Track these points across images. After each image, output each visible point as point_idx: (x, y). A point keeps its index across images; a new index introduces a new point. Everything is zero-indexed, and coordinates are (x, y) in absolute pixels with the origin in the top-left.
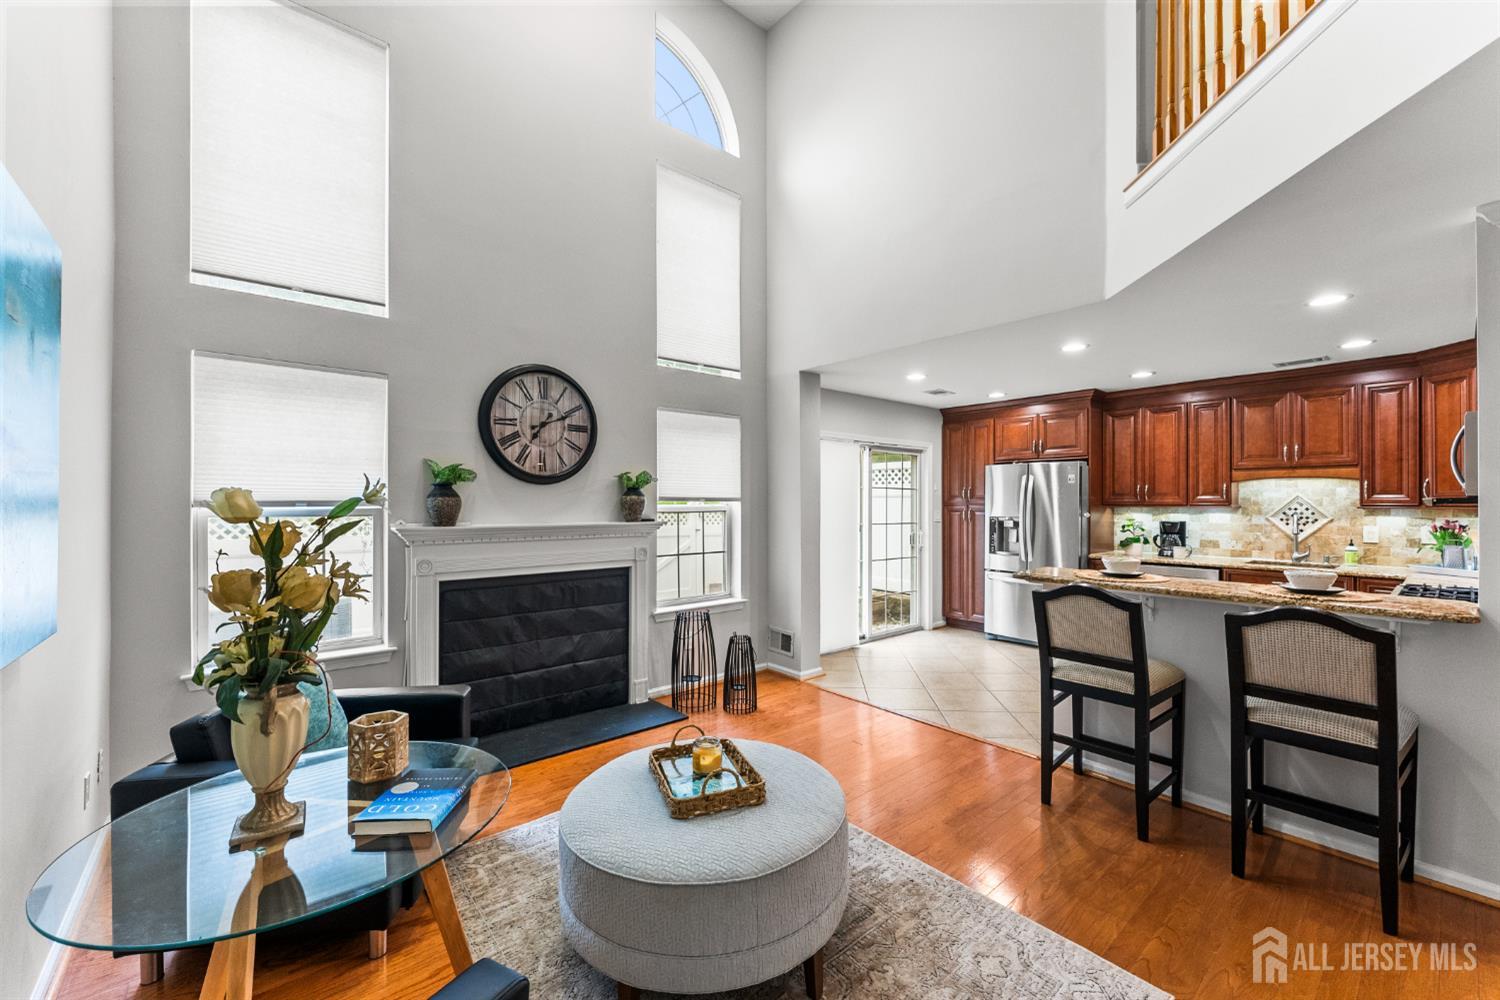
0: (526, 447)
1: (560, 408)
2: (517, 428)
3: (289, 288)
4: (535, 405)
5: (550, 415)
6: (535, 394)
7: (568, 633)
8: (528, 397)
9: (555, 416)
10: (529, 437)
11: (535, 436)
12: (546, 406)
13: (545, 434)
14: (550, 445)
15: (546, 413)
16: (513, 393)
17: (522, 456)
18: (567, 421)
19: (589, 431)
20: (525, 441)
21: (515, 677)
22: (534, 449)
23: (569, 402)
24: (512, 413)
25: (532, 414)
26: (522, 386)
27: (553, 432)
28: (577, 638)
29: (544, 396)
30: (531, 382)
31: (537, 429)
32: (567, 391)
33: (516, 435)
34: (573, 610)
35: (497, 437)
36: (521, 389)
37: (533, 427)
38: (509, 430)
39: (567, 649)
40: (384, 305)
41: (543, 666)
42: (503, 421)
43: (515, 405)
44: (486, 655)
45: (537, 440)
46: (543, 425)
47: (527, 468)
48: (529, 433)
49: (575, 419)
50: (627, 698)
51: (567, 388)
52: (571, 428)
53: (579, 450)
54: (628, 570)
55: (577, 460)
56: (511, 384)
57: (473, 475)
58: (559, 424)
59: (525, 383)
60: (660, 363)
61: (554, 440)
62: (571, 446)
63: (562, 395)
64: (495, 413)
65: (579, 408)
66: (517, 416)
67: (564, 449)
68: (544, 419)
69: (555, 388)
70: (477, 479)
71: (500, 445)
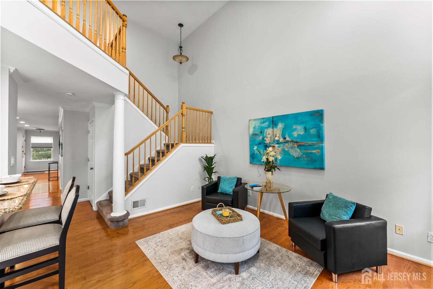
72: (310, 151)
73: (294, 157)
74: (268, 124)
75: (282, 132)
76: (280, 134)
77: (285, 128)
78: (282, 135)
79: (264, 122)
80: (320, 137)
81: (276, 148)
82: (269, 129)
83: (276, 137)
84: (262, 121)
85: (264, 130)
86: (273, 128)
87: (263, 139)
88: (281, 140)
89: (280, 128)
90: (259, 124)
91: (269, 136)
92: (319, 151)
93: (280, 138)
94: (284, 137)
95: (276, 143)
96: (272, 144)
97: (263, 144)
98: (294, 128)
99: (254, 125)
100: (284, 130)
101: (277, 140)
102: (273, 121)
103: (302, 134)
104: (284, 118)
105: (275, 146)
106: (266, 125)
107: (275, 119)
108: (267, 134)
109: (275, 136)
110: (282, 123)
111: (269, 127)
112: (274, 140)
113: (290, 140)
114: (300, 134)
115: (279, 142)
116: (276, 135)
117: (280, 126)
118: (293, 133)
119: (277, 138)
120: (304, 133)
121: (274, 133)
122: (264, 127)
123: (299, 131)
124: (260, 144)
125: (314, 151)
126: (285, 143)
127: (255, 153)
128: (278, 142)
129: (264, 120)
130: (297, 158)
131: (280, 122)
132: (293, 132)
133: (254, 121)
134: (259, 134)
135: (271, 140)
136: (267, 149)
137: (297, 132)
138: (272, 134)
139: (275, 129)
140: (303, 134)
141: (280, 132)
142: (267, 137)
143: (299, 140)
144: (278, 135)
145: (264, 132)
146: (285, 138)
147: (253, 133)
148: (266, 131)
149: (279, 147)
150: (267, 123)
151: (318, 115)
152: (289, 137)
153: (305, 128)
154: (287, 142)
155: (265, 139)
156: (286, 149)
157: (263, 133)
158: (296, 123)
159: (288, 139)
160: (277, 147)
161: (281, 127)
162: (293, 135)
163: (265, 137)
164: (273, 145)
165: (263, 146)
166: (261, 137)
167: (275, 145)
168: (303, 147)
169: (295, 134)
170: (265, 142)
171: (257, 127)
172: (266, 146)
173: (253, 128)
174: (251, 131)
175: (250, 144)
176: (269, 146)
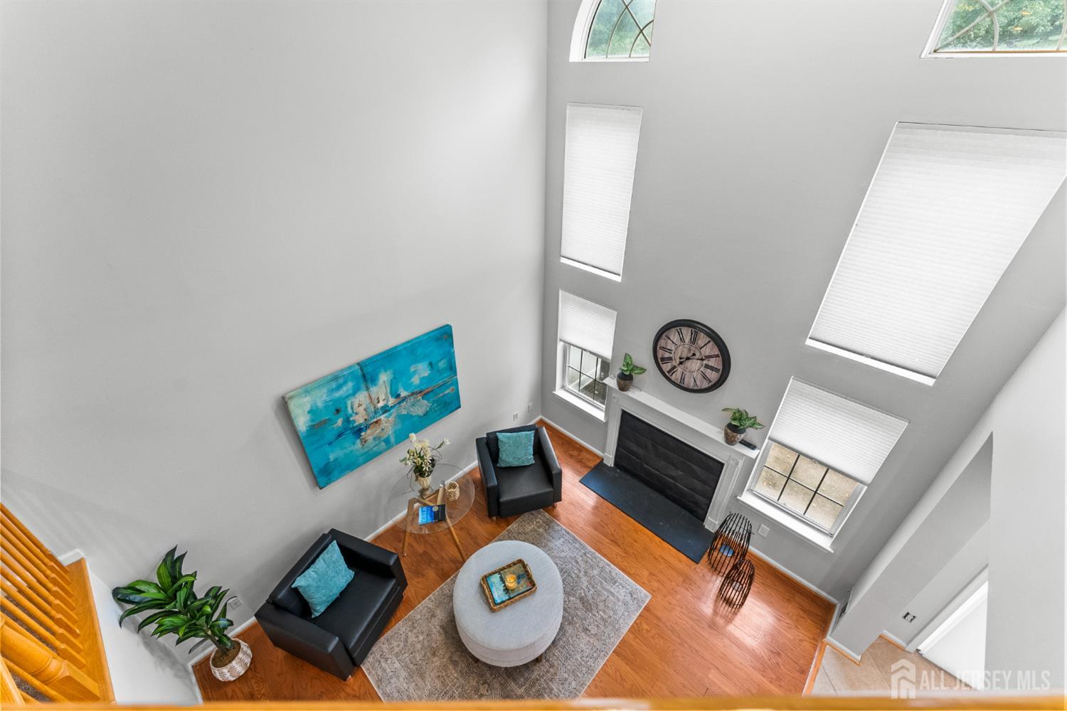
0: (675, 367)
1: (703, 353)
2: (671, 355)
3: (587, 264)
4: (686, 346)
5: (694, 354)
6: (687, 340)
7: (677, 468)
8: (682, 340)
9: (697, 357)
10: (678, 363)
11: (681, 363)
12: (693, 348)
13: (688, 364)
14: (689, 371)
15: (692, 352)
16: (674, 336)
17: (671, 371)
18: (705, 362)
19: (720, 373)
20: (674, 363)
21: (645, 466)
22: (679, 370)
23: (711, 349)
24: (670, 346)
25: (683, 351)
26: (680, 333)
27: (694, 365)
28: (680, 473)
29: (693, 341)
30: (687, 332)
31: (682, 360)
32: (711, 344)
33: (670, 359)
34: (681, 459)
35: (660, 356)
37: (680, 358)
38: (667, 355)
39: (674, 474)
40: (619, 275)
41: (657, 470)
42: (663, 348)
43: (673, 342)
44: (635, 448)
45: (682, 366)
46: (688, 359)
47: (673, 378)
48: (678, 361)
49: (712, 362)
50: (703, 521)
51: (710, 341)
52: (707, 366)
53: (710, 382)
54: (722, 465)
55: (707, 386)
56: (674, 330)
57: (643, 370)
58: (699, 361)
59: (683, 331)
60: (809, 342)
61: (693, 370)
62: (704, 377)
63: (706, 344)
64: (662, 343)
65: (717, 356)
66: (673, 349)
67: (699, 378)
68: (689, 355)
69: (702, 339)
70: (646, 372)
71: (662, 361)
72: (441, 395)
73: (420, 417)
74: (353, 386)
75: (391, 387)
76: (386, 394)
77: (395, 378)
78: (391, 394)
79: (339, 387)
80: (452, 368)
81: (384, 422)
82: (357, 396)
83: (379, 402)
84: (334, 385)
85: (346, 403)
86: (367, 389)
87: (347, 420)
88: (391, 401)
89: (384, 382)
90: (327, 396)
91: (361, 409)
92: (454, 387)
93: (388, 401)
94: (395, 395)
95: (381, 412)
96: (374, 417)
97: (349, 432)
98: (412, 370)
99: (309, 406)
100: (393, 383)
101: (382, 408)
102: (364, 376)
103: (426, 375)
104: (388, 358)
105: (380, 420)
106: (347, 391)
107: (369, 369)
108: (356, 406)
109: (376, 401)
110: (386, 371)
111: (356, 391)
112: (375, 411)
113: (409, 394)
114: (424, 377)
115: (387, 408)
116: (378, 398)
117: (384, 377)
118: (413, 380)
119: (381, 404)
120: (429, 372)
121: (373, 398)
122: (344, 396)
123: (421, 372)
124: (340, 435)
125: (446, 392)
126: (399, 403)
127: (331, 460)
128: (385, 410)
129: (336, 379)
130: (425, 415)
131: (382, 371)
132: (411, 378)
133: (306, 396)
134: (334, 417)
135: (368, 414)
136: (363, 434)
137: (419, 375)
138: (368, 401)
139: (374, 390)
140: (429, 375)
141: (386, 389)
142: (356, 414)
143: (423, 387)
144: (382, 397)
145: (346, 407)
146: (398, 396)
147: (310, 424)
148: (352, 402)
149: (387, 417)
150: (350, 385)
151: (444, 336)
152: (405, 389)
153: (431, 364)
154: (405, 399)
155: (351, 419)
156: (404, 412)
157: (343, 409)
158: (416, 361)
159: (404, 394)
160: (386, 419)
161: (386, 379)
162: (412, 383)
163: (351, 416)
164: (375, 420)
165: (351, 434)
166: (340, 422)
167: (379, 418)
168: (431, 394)
169: (416, 380)
170: (355, 425)
171: (320, 404)
172: (358, 431)
173: (309, 412)
174: (302, 423)
175: (307, 450)
176: (367, 427)
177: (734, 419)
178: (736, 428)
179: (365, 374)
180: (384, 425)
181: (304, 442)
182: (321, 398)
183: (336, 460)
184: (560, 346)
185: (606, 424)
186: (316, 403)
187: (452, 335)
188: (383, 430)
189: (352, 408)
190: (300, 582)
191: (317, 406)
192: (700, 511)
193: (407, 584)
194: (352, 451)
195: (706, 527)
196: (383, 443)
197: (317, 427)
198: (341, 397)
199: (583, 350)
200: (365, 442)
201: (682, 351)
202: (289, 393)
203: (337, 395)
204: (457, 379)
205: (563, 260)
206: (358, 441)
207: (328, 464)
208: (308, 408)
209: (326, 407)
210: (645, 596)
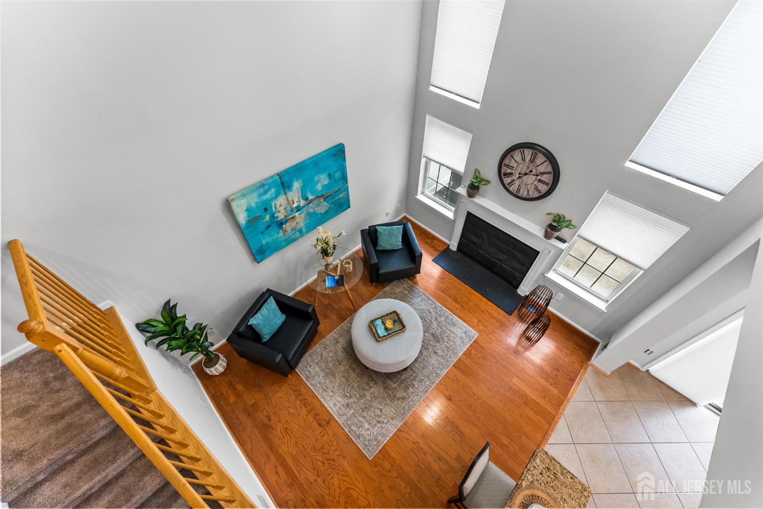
0: (514, 180)
1: (538, 170)
2: (513, 171)
3: (452, 93)
4: (525, 164)
5: (531, 171)
6: (528, 159)
7: (504, 254)
8: (523, 159)
9: (533, 173)
10: (517, 177)
11: (519, 178)
12: (531, 166)
13: (525, 178)
14: (525, 184)
15: (530, 169)
16: (517, 156)
17: (511, 183)
18: (539, 177)
19: (550, 186)
20: (514, 177)
21: (480, 251)
22: (517, 183)
23: (546, 167)
24: (513, 164)
26: (523, 154)
27: (530, 179)
28: (505, 257)
29: (533, 160)
30: (528, 153)
31: (521, 175)
32: (546, 163)
33: (511, 174)
34: (508, 248)
35: (503, 171)
36: (522, 154)
37: (519, 174)
38: (509, 171)
39: (501, 257)
40: (478, 103)
41: (490, 255)
42: (507, 166)
43: (516, 161)
44: (474, 238)
45: (520, 180)
46: (526, 174)
47: (511, 189)
48: (517, 175)
49: (545, 178)
50: (517, 288)
51: (546, 161)
52: (540, 181)
53: (540, 192)
54: (538, 253)
55: (537, 196)
56: (518, 151)
57: (488, 182)
58: (534, 177)
59: (525, 152)
60: (628, 164)
61: (528, 183)
62: (536, 189)
63: (543, 163)
64: (506, 161)
65: (550, 173)
66: (515, 166)
67: (532, 189)
68: (527, 172)
69: (541, 158)
70: (490, 184)
71: (504, 175)
72: (337, 198)
73: (322, 214)
74: (275, 191)
75: (302, 192)
76: (298, 197)
77: (304, 185)
78: (302, 197)
79: (266, 192)
80: (344, 178)
81: (298, 218)
82: (278, 198)
83: (293, 203)
84: (262, 191)
85: (271, 204)
86: (285, 193)
87: (273, 217)
88: (302, 203)
89: (297, 188)
90: (258, 199)
91: (282, 208)
92: (346, 192)
93: (300, 202)
94: (305, 198)
95: (295, 211)
96: (291, 214)
97: (274, 224)
98: (316, 180)
99: (246, 205)
100: (303, 189)
101: (296, 207)
102: (282, 184)
103: (326, 183)
104: (298, 170)
106: (271, 195)
107: (286, 179)
108: (278, 206)
109: (292, 203)
110: (297, 180)
111: (277, 195)
112: (291, 210)
113: (315, 197)
114: (325, 185)
115: (300, 208)
116: (293, 201)
117: (297, 185)
118: (317, 187)
119: (295, 205)
120: (328, 181)
121: (289, 200)
122: (270, 199)
123: (322, 181)
124: (268, 227)
125: (341, 196)
126: (308, 204)
127: (264, 244)
128: (298, 209)
129: (263, 186)
130: (326, 213)
131: (295, 180)
132: (315, 186)
133: (243, 199)
134: (263, 214)
135: (286, 212)
136: (284, 226)
137: (322, 184)
138: (287, 203)
139: (290, 194)
140: (329, 183)
141: (298, 193)
142: (279, 212)
143: (324, 193)
144: (296, 199)
145: (271, 207)
146: (307, 199)
147: (247, 219)
148: (275, 204)
149: (300, 214)
150: (273, 190)
151: (339, 152)
152: (312, 194)
153: (329, 175)
154: (311, 201)
155: (275, 215)
156: (311, 211)
157: (269, 209)
158: (318, 173)
159: (311, 197)
160: (299, 216)
161: (298, 186)
162: (316, 189)
163: (275, 213)
164: (292, 216)
165: (276, 226)
166: (268, 217)
167: (294, 215)
168: (330, 198)
169: (319, 187)
170: (278, 220)
171: (253, 205)
172: (281, 224)
173: (246, 211)
174: (242, 218)
175: (248, 238)
176: (286, 221)
177: (554, 221)
178: (554, 228)
179: (283, 181)
180: (298, 220)
181: (245, 232)
182: (253, 200)
183: (267, 244)
184: (423, 160)
185: (454, 221)
186: (250, 204)
187: (344, 152)
188: (297, 223)
189: (276, 208)
190: (252, 321)
191: (251, 206)
192: (515, 282)
193: (319, 323)
194: (277, 238)
195: (519, 292)
196: (298, 233)
197: (253, 221)
198: (267, 199)
199: (441, 164)
200: (286, 231)
201: (522, 168)
202: (230, 196)
203: (265, 198)
204: (348, 186)
205: (432, 89)
206: (281, 231)
207: (262, 246)
208: (245, 207)
209: (258, 207)
210: (474, 334)
